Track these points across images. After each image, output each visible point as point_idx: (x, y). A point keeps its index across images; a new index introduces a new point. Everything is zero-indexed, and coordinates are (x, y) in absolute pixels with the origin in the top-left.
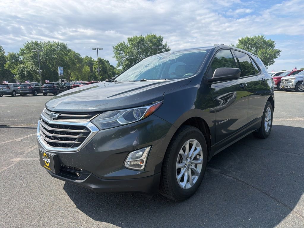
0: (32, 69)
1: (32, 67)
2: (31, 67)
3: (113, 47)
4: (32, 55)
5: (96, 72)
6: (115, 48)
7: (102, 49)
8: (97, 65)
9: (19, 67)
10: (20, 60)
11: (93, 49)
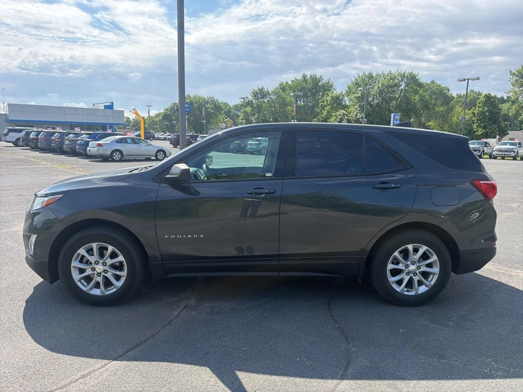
0: (356, 117)
1: (356, 115)
2: (355, 113)
3: (511, 72)
4: (359, 95)
5: (474, 121)
6: (514, 74)
7: (479, 79)
8: (479, 107)
9: (338, 114)
10: (344, 103)
11: (460, 81)
